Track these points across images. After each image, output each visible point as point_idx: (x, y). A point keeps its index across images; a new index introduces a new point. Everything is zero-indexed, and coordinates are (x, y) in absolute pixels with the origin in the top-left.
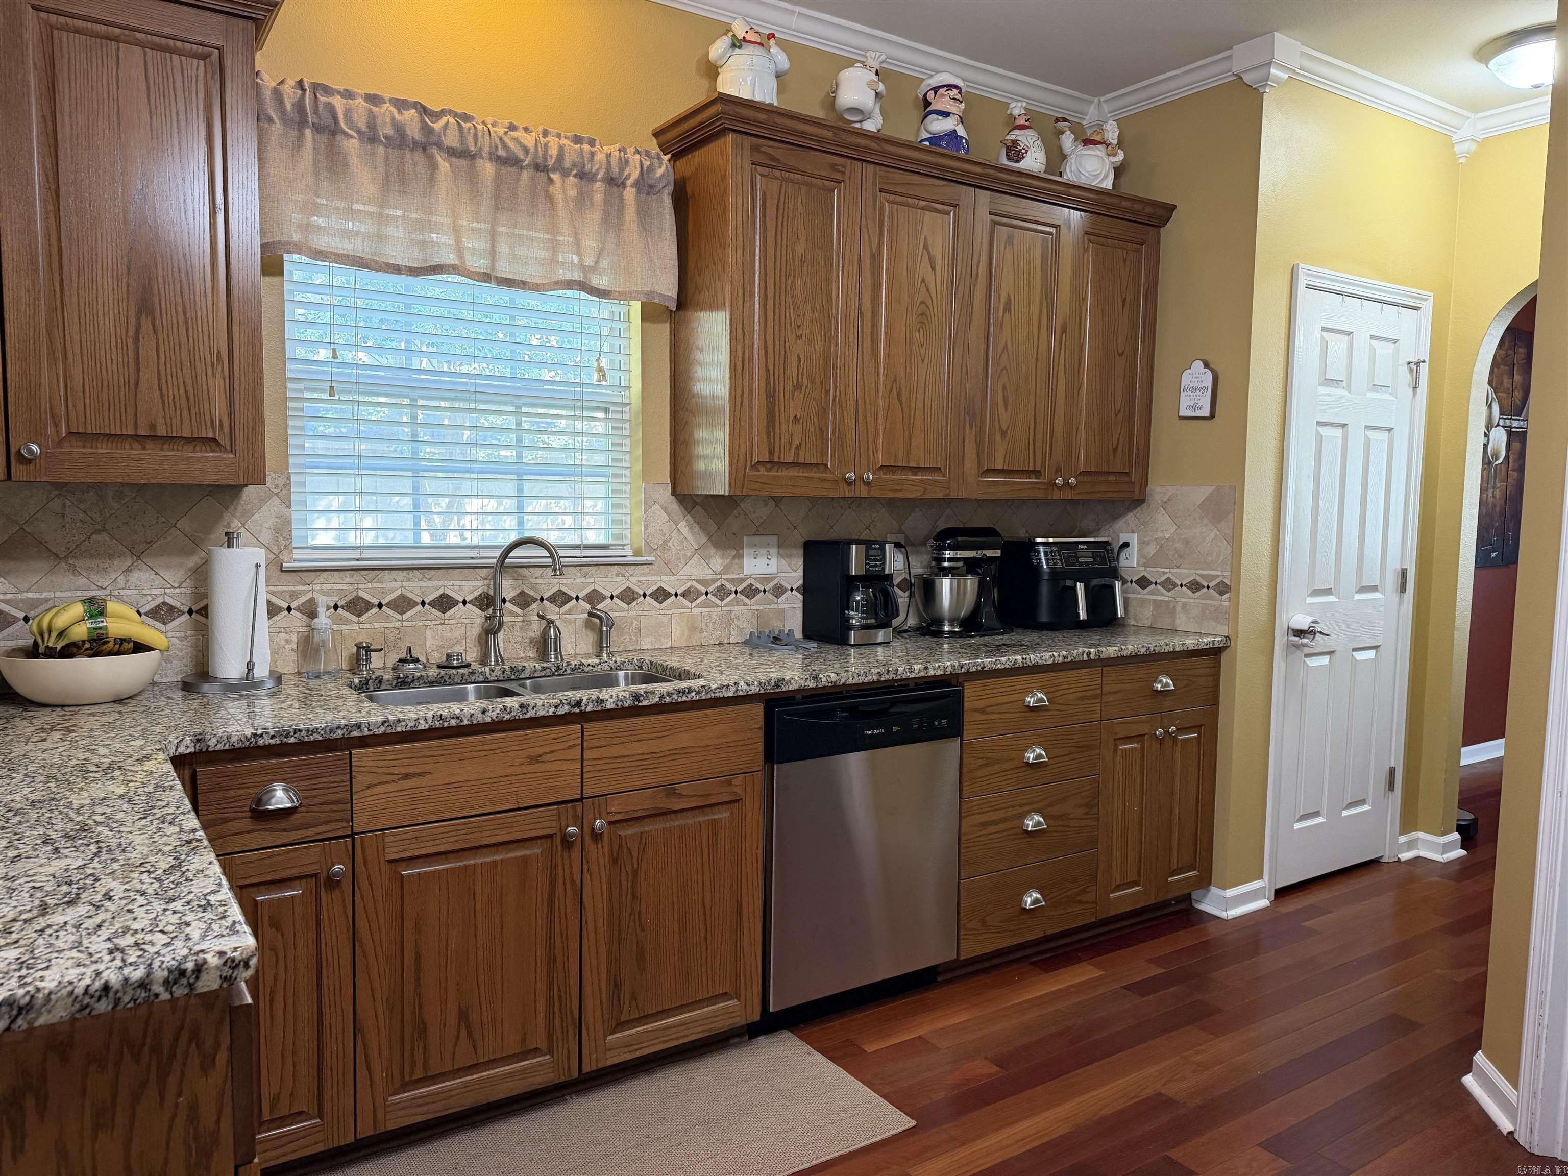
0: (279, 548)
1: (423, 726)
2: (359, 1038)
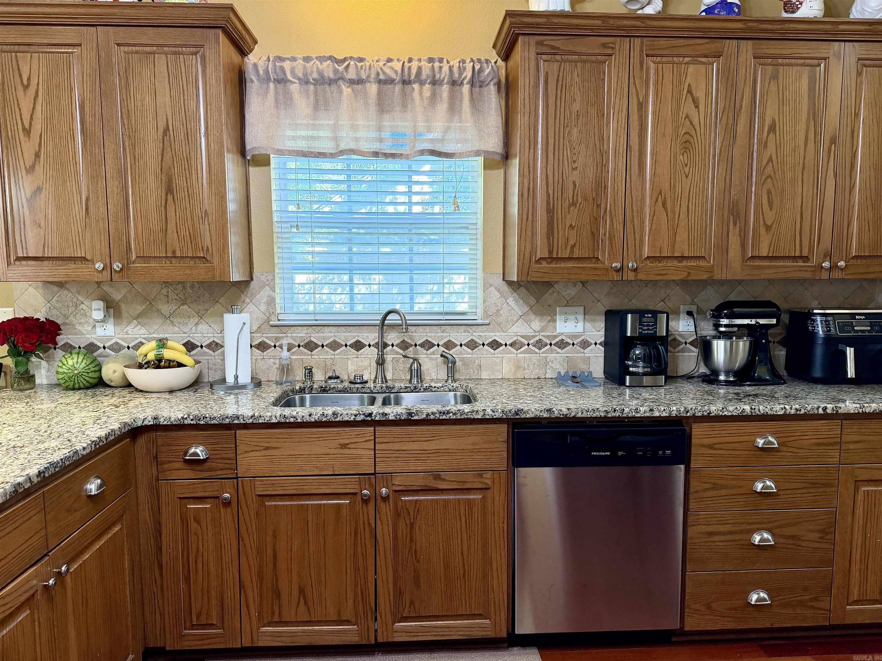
0: (269, 313)
1: (274, 421)
2: (242, 591)
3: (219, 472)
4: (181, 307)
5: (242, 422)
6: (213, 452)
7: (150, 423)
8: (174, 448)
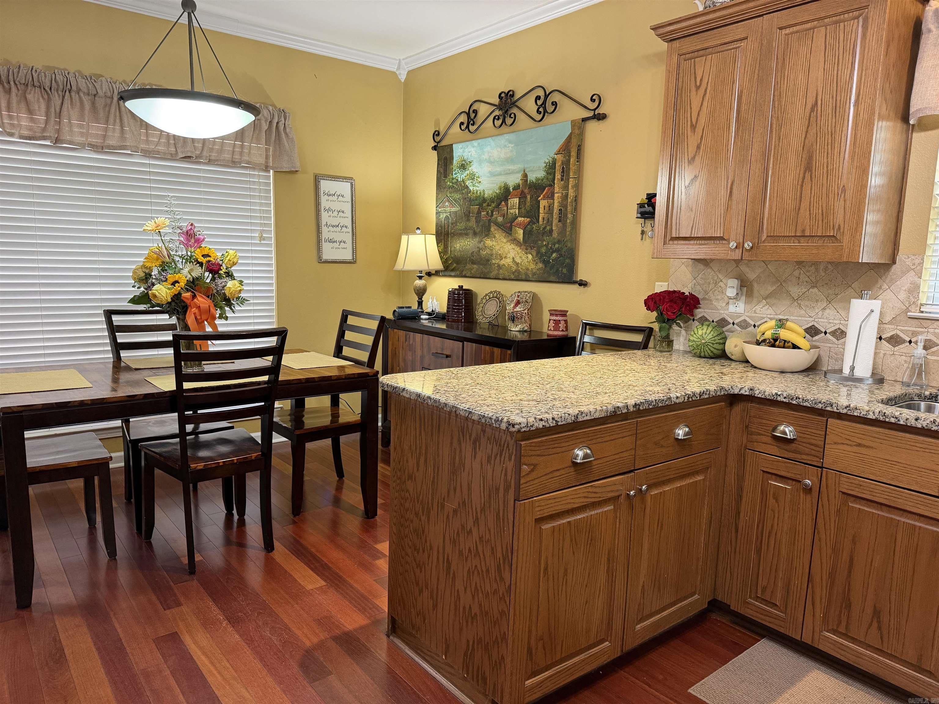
0: (909, 303)
1: (871, 416)
2: (810, 586)
3: (804, 457)
4: (811, 290)
5: (835, 410)
6: (802, 435)
7: (746, 393)
8: (764, 421)
